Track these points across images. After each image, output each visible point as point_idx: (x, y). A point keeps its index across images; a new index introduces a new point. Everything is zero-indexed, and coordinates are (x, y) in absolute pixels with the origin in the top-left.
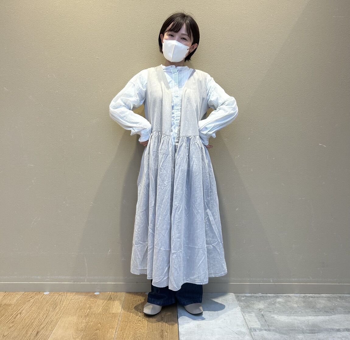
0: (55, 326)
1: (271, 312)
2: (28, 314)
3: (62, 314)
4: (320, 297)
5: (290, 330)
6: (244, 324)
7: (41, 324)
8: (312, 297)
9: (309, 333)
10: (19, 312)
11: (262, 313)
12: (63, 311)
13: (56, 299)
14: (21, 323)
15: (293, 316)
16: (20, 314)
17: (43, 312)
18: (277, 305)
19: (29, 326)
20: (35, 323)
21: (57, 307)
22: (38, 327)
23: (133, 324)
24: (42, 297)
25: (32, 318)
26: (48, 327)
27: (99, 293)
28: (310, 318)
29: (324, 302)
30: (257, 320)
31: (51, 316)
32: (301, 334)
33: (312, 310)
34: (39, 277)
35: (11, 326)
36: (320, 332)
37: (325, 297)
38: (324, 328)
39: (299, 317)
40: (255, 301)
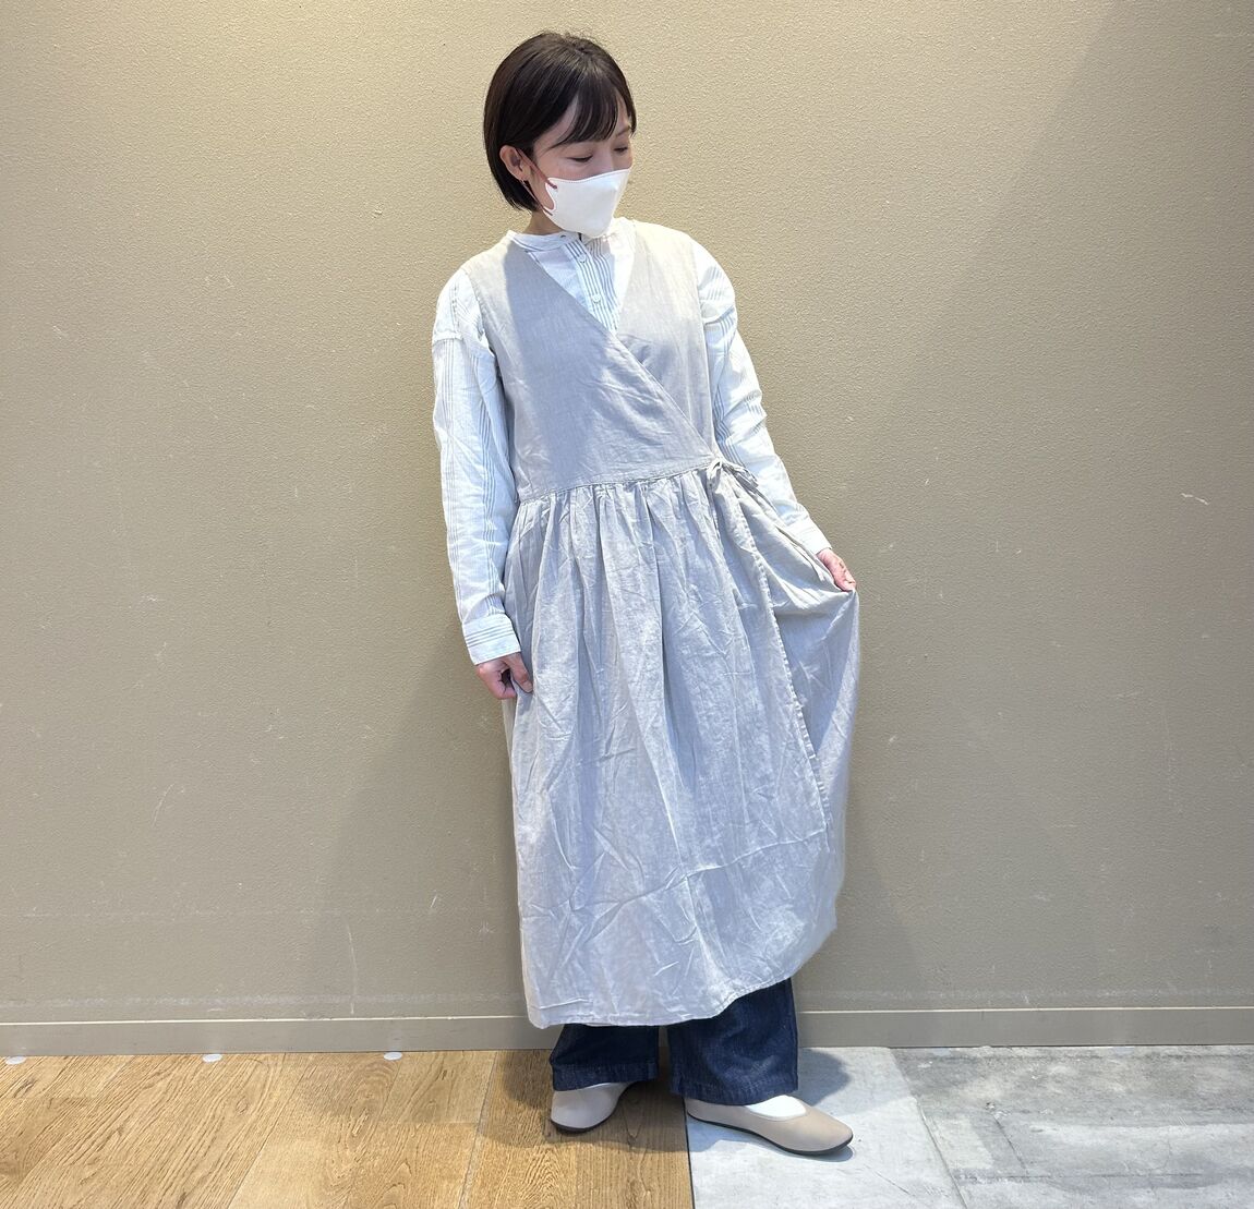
0: (243, 1173)
1: (1029, 1112)
2: (149, 1130)
3: (268, 1130)
4: (1207, 1056)
5: (1104, 1176)
6: (932, 1157)
7: (195, 1168)
8: (1179, 1057)
9: (1176, 1186)
10: (116, 1125)
11: (997, 1116)
12: (273, 1119)
13: (245, 1079)
14: (122, 1164)
15: (1112, 1125)
16: (120, 1133)
17: (202, 1123)
18: (1052, 1088)
19: (151, 1175)
20: (174, 1164)
21: (252, 1108)
22: (184, 1178)
23: (525, 1164)
24: (196, 1072)
25: (161, 1145)
26: (221, 1175)
27: (399, 1055)
28: (1174, 1131)
29: (1223, 1073)
30: (979, 1143)
31: (229, 1137)
32: (1142, 1191)
33: (1179, 1103)
34: (184, 1002)
35: (87, 1174)
36: (1214, 1183)
37: (1229, 1057)
38: (1228, 1169)
39: (1134, 1130)
40: (969, 1073)
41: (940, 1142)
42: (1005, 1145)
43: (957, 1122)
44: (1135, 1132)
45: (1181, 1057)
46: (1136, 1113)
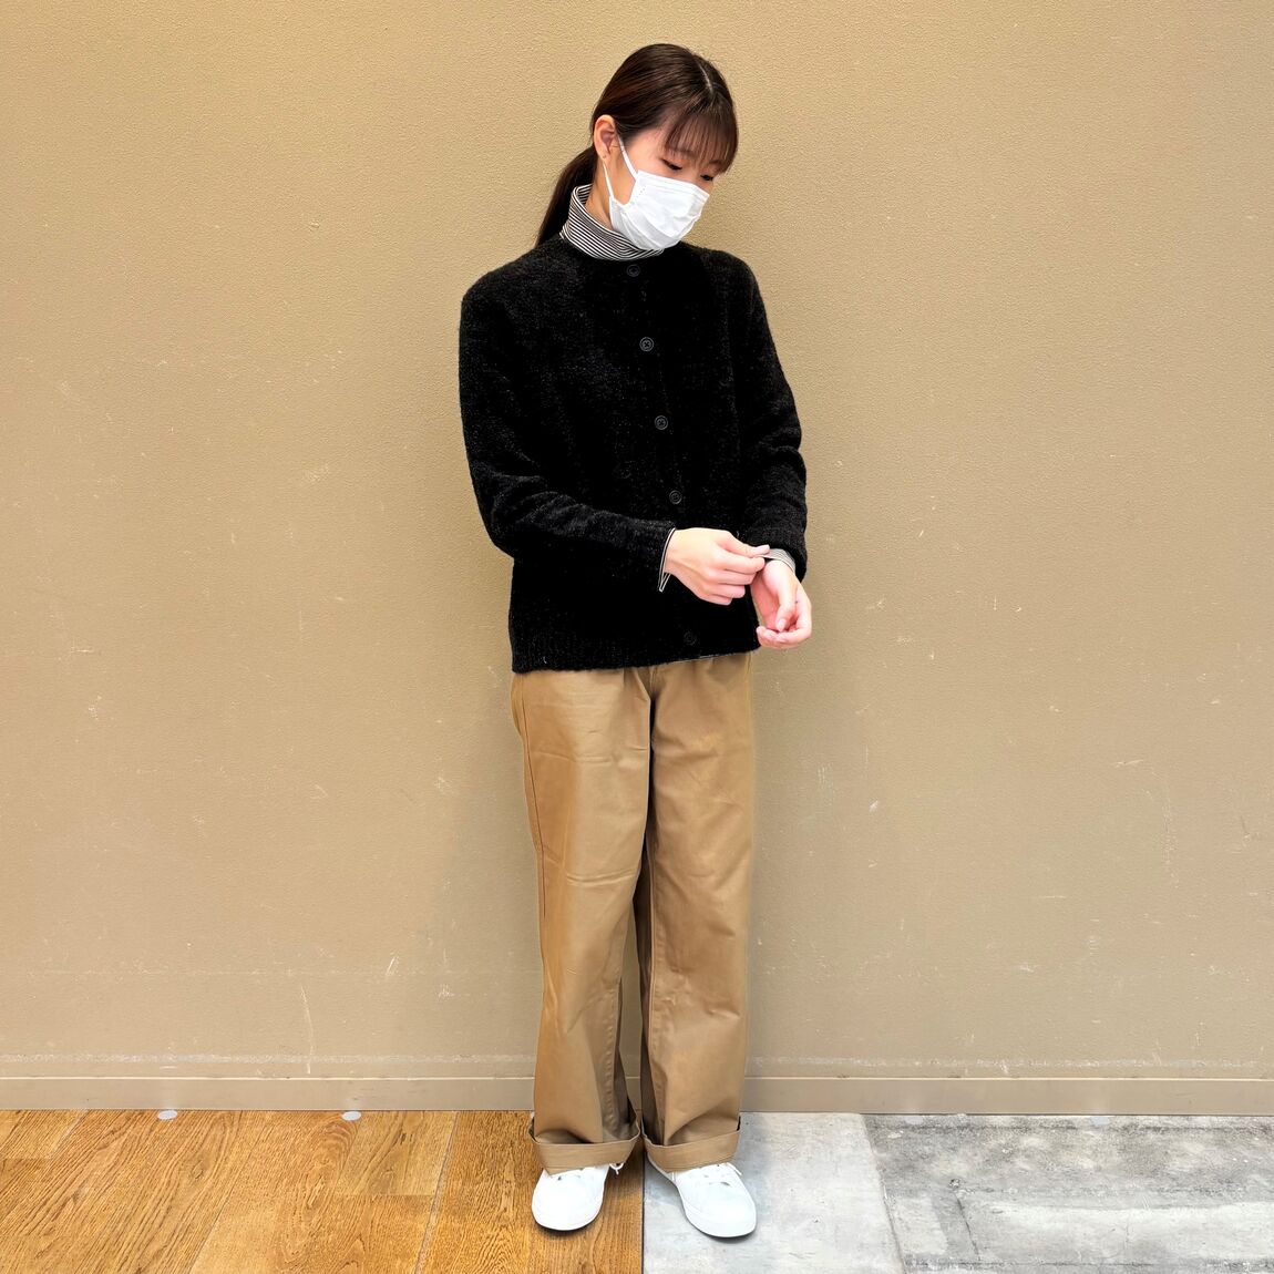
0: (198, 1247)
2: (102, 1199)
3: (224, 1199)
4: (1187, 1129)
5: (1055, 1265)
6: (887, 1240)
7: (151, 1241)
8: (1156, 1129)
10: (71, 1191)
11: (959, 1195)
12: (228, 1188)
13: (200, 1142)
14: (78, 1236)
15: (1073, 1208)
16: (75, 1201)
17: (157, 1191)
18: (1021, 1163)
19: (106, 1248)
20: (130, 1237)
21: (208, 1172)
22: (140, 1252)
23: (478, 1242)
24: (150, 1131)
25: (116, 1215)
26: (176, 1250)
27: (358, 1115)
28: (1136, 1215)
29: (1199, 1149)
30: (937, 1225)
31: (184, 1208)
33: (1147, 1182)
34: (136, 1059)
35: (44, 1247)
37: (1209, 1130)
39: (1095, 1213)
40: (939, 1146)
41: (897, 1223)
42: (961, 1227)
43: (918, 1202)
45: (1160, 1128)
46: (1101, 1193)
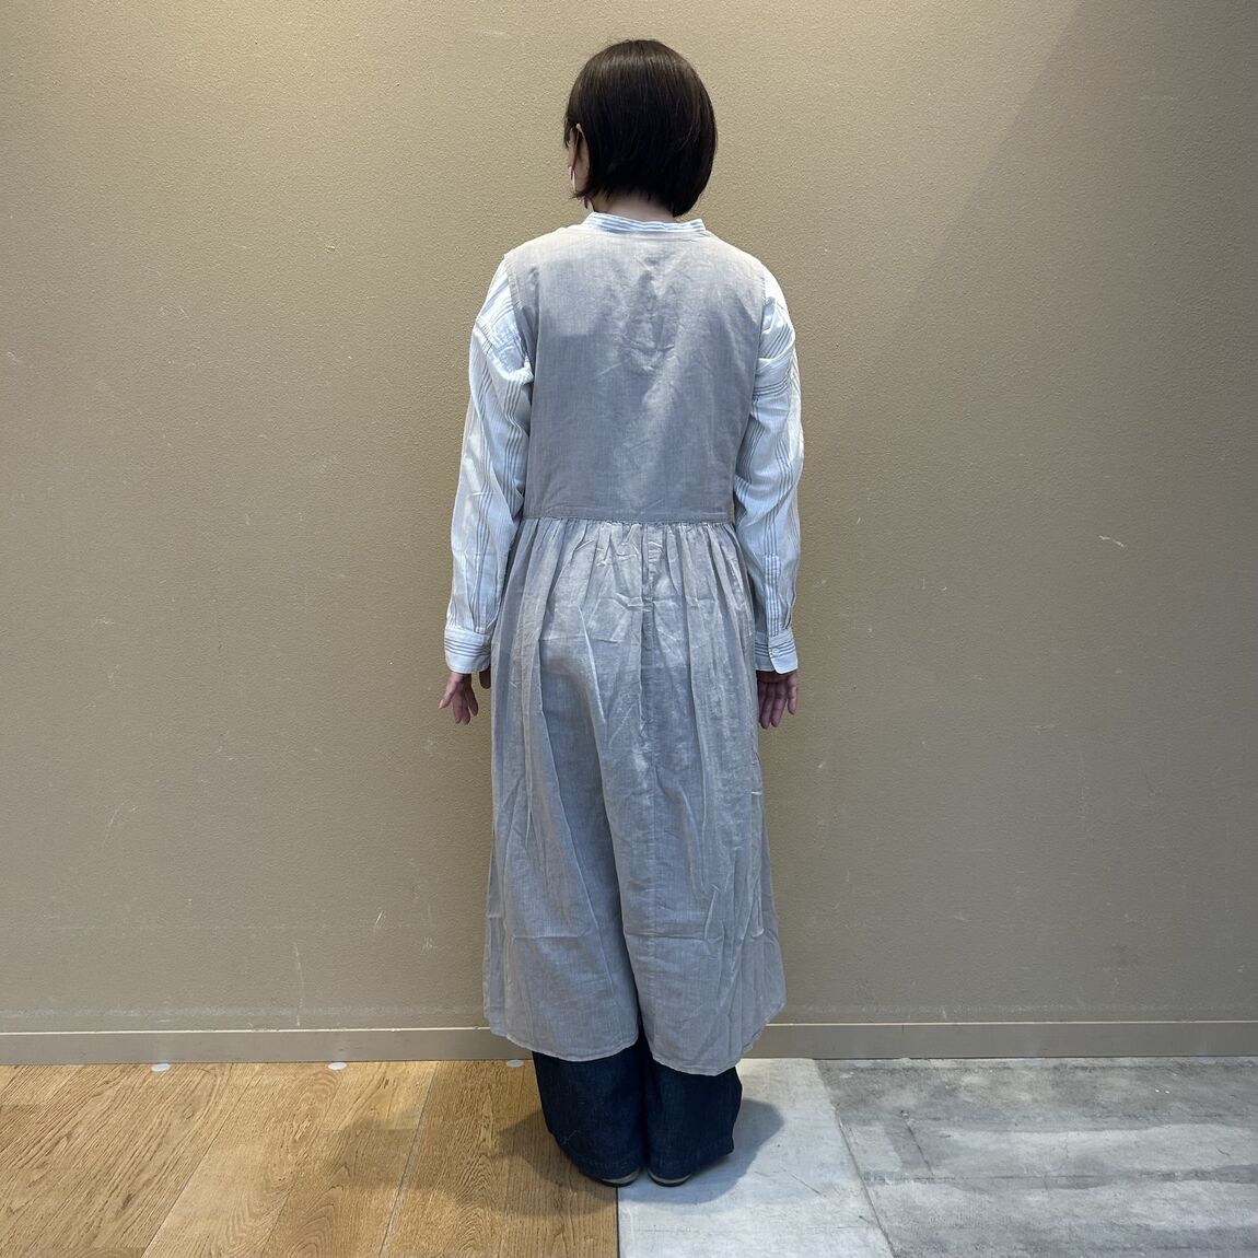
0: (187, 1177)
1: (939, 1119)
2: (96, 1137)
3: (213, 1136)
4: (1112, 1068)
5: (1003, 1178)
6: (845, 1161)
7: (141, 1171)
8: (1084, 1068)
9: (1069, 1187)
10: (66, 1130)
11: (909, 1123)
12: (218, 1126)
13: (192, 1089)
14: (69, 1168)
15: (1016, 1131)
16: (68, 1139)
17: (149, 1129)
18: (963, 1097)
19: (98, 1178)
20: (121, 1168)
21: (199, 1114)
22: (130, 1181)
23: (459, 1168)
24: (144, 1081)
25: (108, 1150)
26: (166, 1178)
27: (344, 1065)
28: (1073, 1136)
29: (1124, 1083)
30: (891, 1147)
31: (175, 1143)
32: (1039, 1191)
33: (1081, 1109)
35: (36, 1178)
36: (1104, 1184)
37: (1131, 1068)
38: (1119, 1172)
39: (1036, 1135)
40: (887, 1084)
41: (854, 1146)
42: (914, 1149)
43: (871, 1129)
44: (1037, 1138)
45: (1087, 1068)
46: (1040, 1119)
